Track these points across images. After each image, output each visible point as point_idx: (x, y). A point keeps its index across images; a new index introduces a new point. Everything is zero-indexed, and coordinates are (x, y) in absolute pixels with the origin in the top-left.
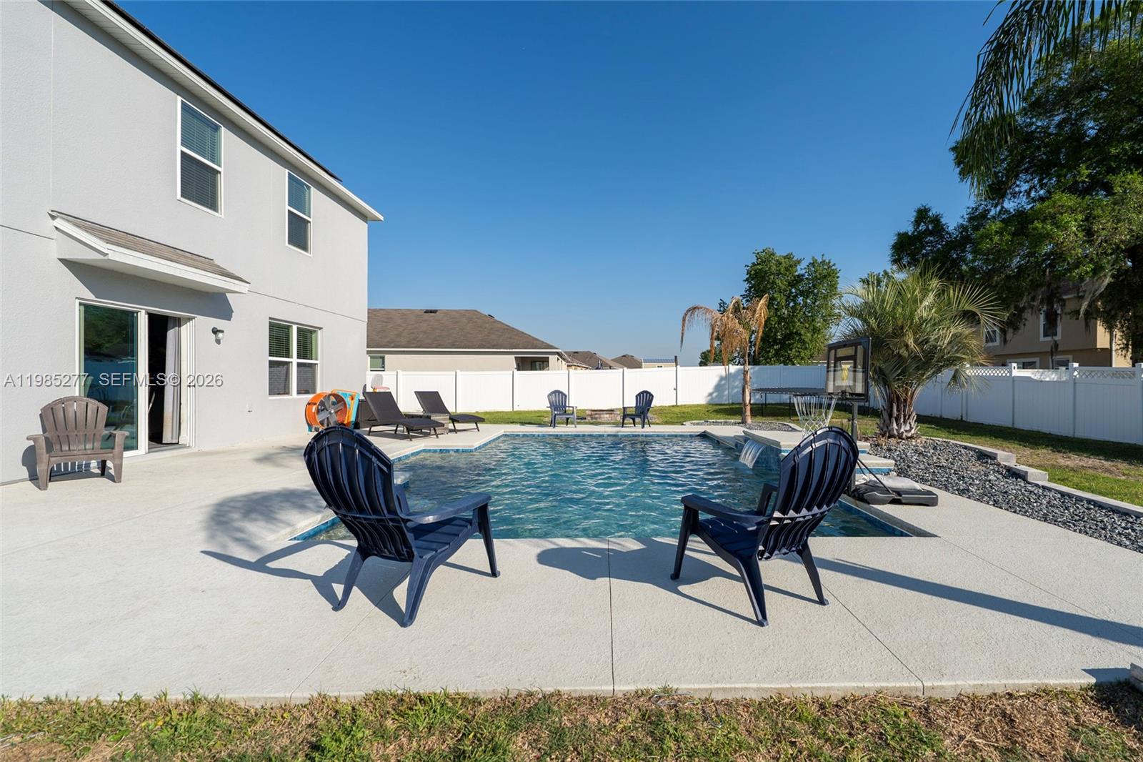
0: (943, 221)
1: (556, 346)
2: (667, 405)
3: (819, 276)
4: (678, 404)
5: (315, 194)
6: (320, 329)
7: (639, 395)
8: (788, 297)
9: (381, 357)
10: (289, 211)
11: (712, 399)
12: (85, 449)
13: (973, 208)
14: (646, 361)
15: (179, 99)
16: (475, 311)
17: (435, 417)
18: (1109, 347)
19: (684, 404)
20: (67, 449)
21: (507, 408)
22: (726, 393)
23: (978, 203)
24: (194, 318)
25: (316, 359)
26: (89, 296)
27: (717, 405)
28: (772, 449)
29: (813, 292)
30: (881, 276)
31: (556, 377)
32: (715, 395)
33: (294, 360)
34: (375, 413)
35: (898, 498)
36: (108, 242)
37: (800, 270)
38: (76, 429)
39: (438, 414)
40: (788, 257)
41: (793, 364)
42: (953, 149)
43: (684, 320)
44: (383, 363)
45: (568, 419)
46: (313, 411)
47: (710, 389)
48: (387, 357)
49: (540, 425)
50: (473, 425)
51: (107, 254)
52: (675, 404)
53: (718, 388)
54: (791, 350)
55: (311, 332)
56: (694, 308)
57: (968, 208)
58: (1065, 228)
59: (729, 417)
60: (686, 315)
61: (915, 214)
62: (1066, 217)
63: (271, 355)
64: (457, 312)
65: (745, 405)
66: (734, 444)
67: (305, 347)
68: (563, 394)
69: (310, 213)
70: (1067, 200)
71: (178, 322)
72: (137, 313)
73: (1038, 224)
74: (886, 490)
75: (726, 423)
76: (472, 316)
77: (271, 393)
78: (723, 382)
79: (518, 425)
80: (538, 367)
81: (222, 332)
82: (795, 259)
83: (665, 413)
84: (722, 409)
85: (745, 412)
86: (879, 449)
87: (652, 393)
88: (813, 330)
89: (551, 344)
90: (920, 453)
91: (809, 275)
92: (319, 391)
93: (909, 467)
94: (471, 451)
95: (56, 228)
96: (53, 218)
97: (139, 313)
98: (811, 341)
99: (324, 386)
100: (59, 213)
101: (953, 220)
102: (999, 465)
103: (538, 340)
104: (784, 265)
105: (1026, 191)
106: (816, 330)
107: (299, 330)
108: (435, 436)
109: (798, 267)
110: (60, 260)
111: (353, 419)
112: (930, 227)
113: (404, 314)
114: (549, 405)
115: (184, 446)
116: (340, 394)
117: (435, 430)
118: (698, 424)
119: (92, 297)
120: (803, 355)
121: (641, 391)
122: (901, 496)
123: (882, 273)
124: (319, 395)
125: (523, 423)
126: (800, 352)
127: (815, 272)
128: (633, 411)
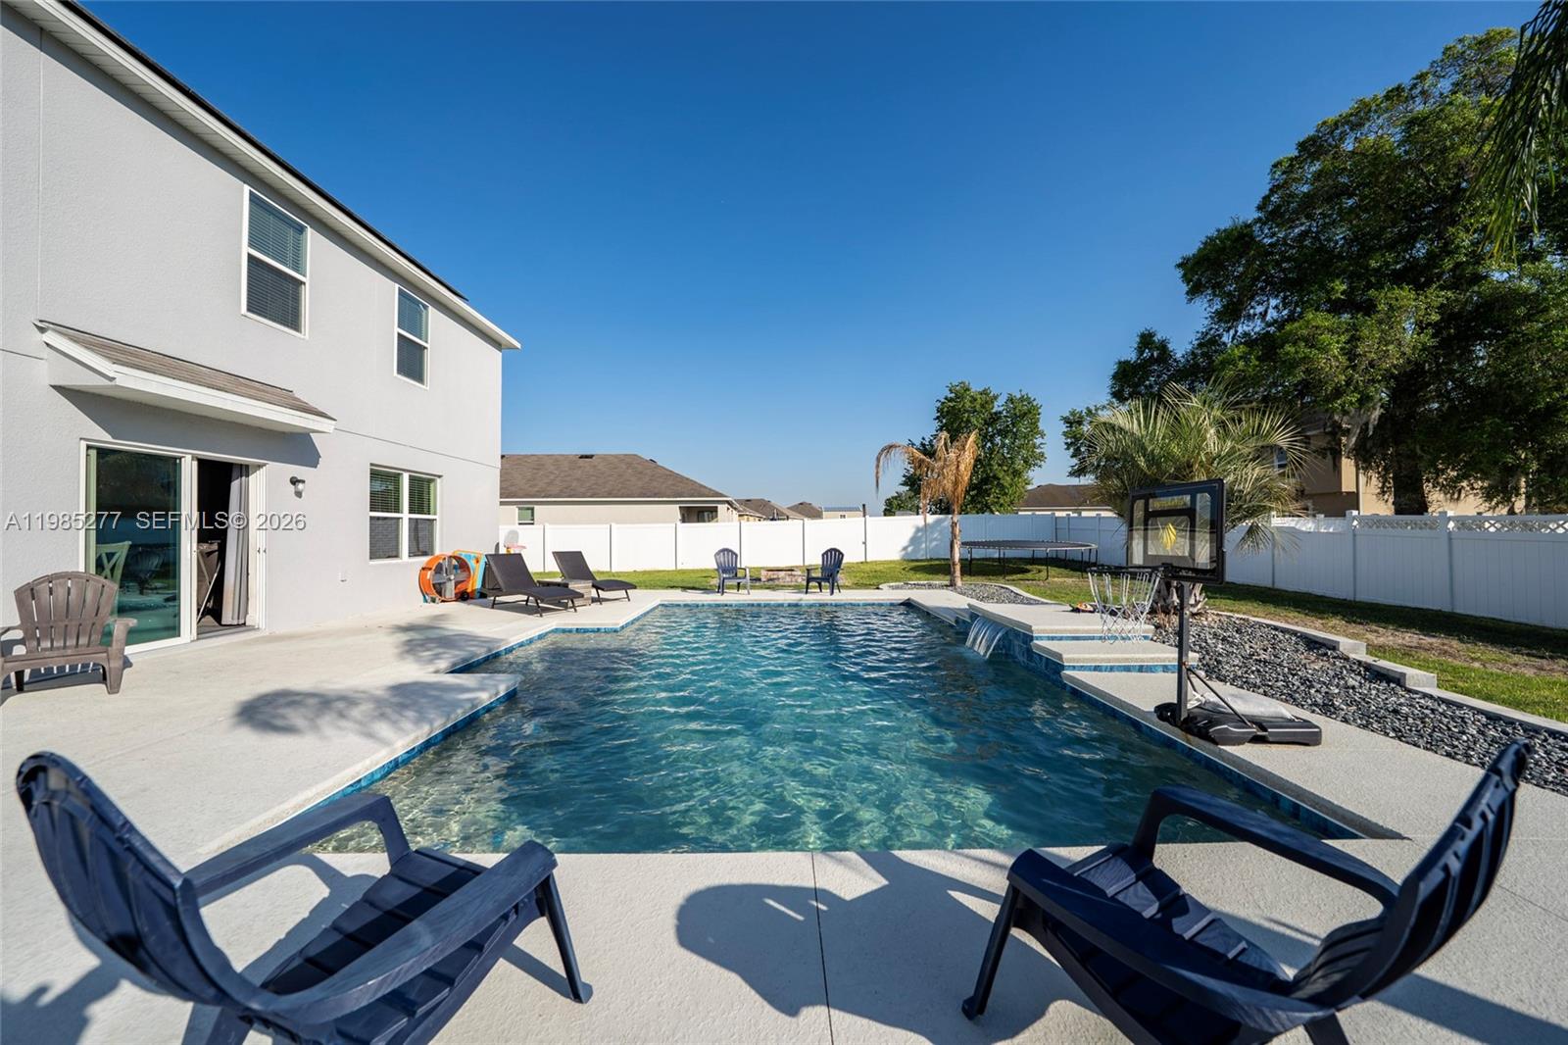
0: (1171, 347)
1: (724, 493)
2: (855, 561)
3: (1018, 414)
4: (868, 560)
5: (433, 315)
6: (440, 477)
7: (826, 553)
8: (985, 437)
9: (528, 509)
10: (399, 334)
11: (907, 553)
12: (65, 647)
13: (1203, 333)
14: (827, 510)
15: (247, 188)
16: (635, 455)
17: (575, 586)
18: (1355, 490)
19: (875, 559)
20: (49, 645)
21: (668, 565)
22: (924, 546)
23: (1209, 327)
24: (265, 465)
25: (435, 514)
26: (104, 438)
27: (913, 561)
28: (1017, 634)
29: (1011, 431)
30: (1084, 414)
31: (724, 531)
32: (910, 549)
33: (405, 516)
34: (499, 580)
35: (1262, 732)
36: (116, 362)
37: (998, 406)
38: (67, 617)
39: (579, 581)
40: (985, 392)
41: (992, 512)
42: (1179, 266)
43: (878, 459)
44: (533, 515)
45: (739, 583)
46: (428, 577)
47: (905, 542)
48: (536, 507)
49: (706, 590)
50: (621, 593)
51: (114, 378)
52: (863, 560)
53: (914, 540)
54: (989, 495)
55: (430, 481)
56: (891, 447)
57: (1198, 332)
58: (1324, 350)
59: (931, 576)
60: (881, 454)
61: (1138, 339)
62: (1326, 337)
63: (372, 509)
64: (616, 456)
65: (954, 564)
66: (953, 620)
67: (421, 498)
68: (733, 553)
69: (427, 338)
70: (1321, 319)
71: (245, 470)
72: (180, 458)
73: (1289, 348)
74: (1240, 720)
75: (930, 586)
76: (631, 461)
77: (373, 556)
78: (920, 534)
79: (679, 591)
80: (706, 518)
81: (303, 482)
82: (991, 395)
83: (853, 571)
84: (918, 566)
85: (954, 572)
86: (1164, 634)
87: (842, 551)
88: (1013, 473)
89: (721, 492)
90: (1223, 640)
91: (1007, 412)
92: (437, 552)
93: (1219, 662)
94: (616, 631)
95: (48, 344)
96: (42, 330)
97: (183, 459)
98: (1011, 485)
99: (444, 545)
100: (53, 324)
101: (1181, 346)
102: (1347, 659)
103: (705, 487)
104: (979, 401)
105: (1261, 313)
106: (1017, 473)
107: (412, 479)
108: (573, 610)
109: (996, 403)
110: (54, 387)
111: (478, 585)
112: (1155, 354)
113: (556, 460)
114: (716, 567)
115: (252, 629)
116: (462, 557)
117: (573, 602)
118: (897, 588)
119: (109, 438)
120: (1002, 501)
121: (829, 548)
122: (1266, 730)
123: (1085, 411)
124: (438, 557)
125: (685, 588)
126: (998, 498)
127: (1015, 409)
128: (817, 574)
